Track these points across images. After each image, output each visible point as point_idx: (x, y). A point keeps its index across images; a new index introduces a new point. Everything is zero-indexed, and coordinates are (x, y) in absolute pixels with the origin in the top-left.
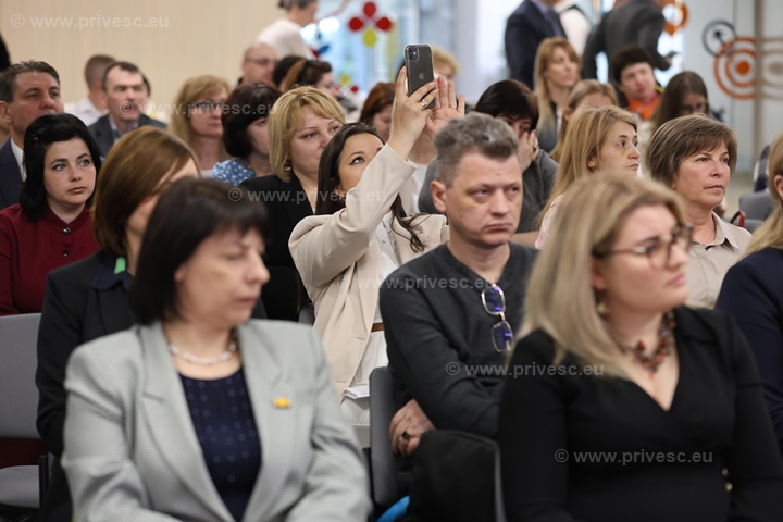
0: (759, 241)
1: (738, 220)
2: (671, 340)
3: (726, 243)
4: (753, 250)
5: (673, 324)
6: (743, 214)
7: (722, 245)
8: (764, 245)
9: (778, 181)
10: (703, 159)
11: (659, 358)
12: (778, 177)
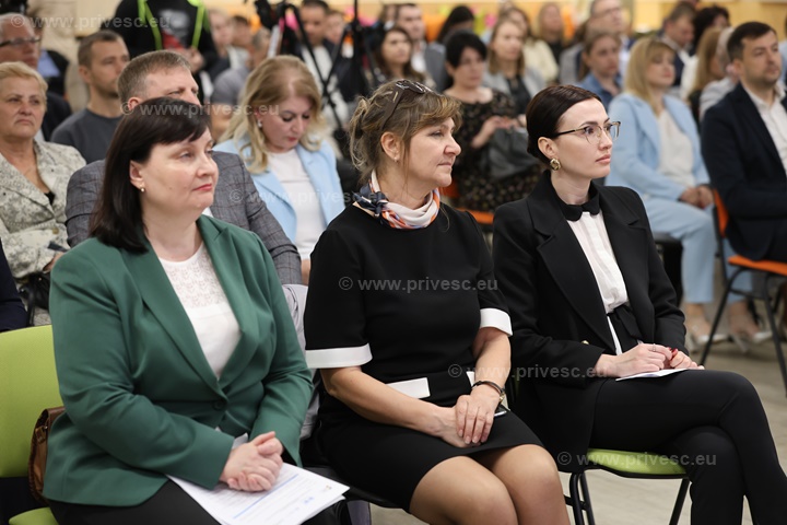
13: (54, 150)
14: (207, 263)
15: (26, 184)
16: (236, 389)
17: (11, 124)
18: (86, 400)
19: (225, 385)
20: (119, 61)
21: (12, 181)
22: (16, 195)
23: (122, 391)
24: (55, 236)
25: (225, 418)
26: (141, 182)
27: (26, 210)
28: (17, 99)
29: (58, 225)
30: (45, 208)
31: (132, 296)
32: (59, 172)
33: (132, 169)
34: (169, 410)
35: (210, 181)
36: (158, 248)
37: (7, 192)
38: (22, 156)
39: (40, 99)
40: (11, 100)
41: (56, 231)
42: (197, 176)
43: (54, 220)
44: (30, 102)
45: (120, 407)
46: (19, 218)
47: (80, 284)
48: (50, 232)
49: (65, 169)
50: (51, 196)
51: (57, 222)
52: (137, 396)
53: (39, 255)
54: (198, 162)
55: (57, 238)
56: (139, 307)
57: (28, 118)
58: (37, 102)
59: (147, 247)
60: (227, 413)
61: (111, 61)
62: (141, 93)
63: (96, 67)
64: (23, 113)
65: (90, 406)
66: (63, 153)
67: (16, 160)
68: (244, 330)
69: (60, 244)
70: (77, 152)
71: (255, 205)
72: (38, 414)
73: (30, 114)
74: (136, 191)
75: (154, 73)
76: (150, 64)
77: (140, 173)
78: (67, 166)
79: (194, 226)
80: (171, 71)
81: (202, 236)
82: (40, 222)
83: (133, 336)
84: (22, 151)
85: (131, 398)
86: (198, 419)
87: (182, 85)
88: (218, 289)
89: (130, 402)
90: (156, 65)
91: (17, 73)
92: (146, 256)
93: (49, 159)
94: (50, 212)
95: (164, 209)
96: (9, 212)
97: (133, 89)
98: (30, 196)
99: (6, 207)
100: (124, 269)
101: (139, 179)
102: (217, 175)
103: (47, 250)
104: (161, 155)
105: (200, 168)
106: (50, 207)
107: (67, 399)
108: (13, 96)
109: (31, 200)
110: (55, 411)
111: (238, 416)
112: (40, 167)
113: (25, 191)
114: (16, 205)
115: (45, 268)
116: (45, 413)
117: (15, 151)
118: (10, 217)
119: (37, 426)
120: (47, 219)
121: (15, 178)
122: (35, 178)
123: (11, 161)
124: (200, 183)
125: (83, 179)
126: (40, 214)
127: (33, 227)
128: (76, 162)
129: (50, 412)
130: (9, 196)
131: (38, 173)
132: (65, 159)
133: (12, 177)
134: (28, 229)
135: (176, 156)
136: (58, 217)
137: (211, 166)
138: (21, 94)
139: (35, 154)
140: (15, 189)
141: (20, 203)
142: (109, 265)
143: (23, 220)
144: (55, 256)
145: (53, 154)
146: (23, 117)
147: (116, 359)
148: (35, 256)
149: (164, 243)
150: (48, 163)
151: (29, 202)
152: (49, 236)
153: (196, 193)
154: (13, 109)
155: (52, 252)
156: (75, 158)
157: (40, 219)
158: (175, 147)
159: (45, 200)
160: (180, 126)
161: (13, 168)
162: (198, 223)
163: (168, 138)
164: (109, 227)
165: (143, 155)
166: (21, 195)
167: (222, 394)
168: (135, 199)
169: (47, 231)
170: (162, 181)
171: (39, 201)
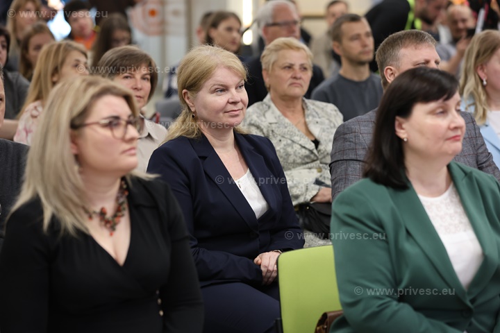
0: (173, 133)
1: (156, 119)
2: (125, 206)
3: (149, 136)
4: (170, 139)
5: (127, 193)
6: (159, 114)
7: (146, 137)
8: (177, 135)
9: (185, 93)
10: (127, 77)
11: (116, 219)
12: (184, 91)
13: (318, 107)
14: (456, 199)
15: (297, 133)
16: (480, 301)
17: (286, 86)
18: (360, 307)
19: (472, 297)
20: (363, 37)
21: (286, 130)
22: (289, 142)
23: (388, 299)
24: (319, 174)
25: (471, 324)
26: (404, 134)
27: (297, 153)
28: (290, 67)
29: (321, 165)
30: (311, 152)
31: (397, 225)
32: (322, 123)
33: (397, 123)
34: (428, 316)
35: (459, 133)
36: (417, 187)
37: (282, 139)
38: (293, 111)
39: (307, 67)
40: (285, 68)
41: (320, 170)
42: (449, 128)
43: (318, 162)
44: (300, 69)
45: (388, 312)
46: (291, 159)
47: (356, 214)
48: (315, 171)
49: (327, 122)
50: (317, 143)
51: (321, 163)
52: (401, 304)
53: (307, 189)
54: (450, 117)
55: (321, 176)
56: (403, 234)
57: (298, 81)
58: (305, 69)
59: (409, 185)
60: (473, 320)
61: (357, 37)
62: (394, 63)
63: (346, 42)
64: (295, 78)
65: (364, 311)
66: (325, 109)
67: (289, 114)
68: (487, 253)
69: (323, 181)
70: (336, 108)
71: (484, 155)
72: (319, 316)
73: (300, 78)
74: (400, 140)
75: (406, 47)
76: (403, 40)
77: (404, 126)
78: (328, 119)
79: (445, 170)
80: (420, 46)
81: (452, 177)
82: (307, 163)
83: (397, 257)
84: (294, 107)
85: (397, 305)
86: (451, 324)
87: (427, 58)
88: (465, 220)
89: (396, 308)
90: (407, 42)
91: (289, 47)
92: (408, 193)
93: (314, 113)
94: (315, 155)
95: (422, 155)
96: (284, 155)
97: (389, 60)
98: (300, 143)
99: (282, 151)
100: (391, 203)
101: (402, 131)
102: (464, 129)
103: (313, 185)
104: (421, 112)
105: (452, 122)
106: (315, 151)
107: (346, 305)
108: (287, 65)
109: (300, 145)
110: (333, 314)
111: (482, 323)
112: (307, 120)
113: (296, 138)
114: (289, 149)
115: (312, 200)
116: (325, 315)
117: (288, 107)
118: (284, 159)
119: (318, 325)
120: (313, 161)
121: (288, 128)
122: (303, 128)
123: (284, 114)
124: (452, 134)
125: (346, 130)
126: (307, 157)
127: (302, 167)
128: (335, 116)
129: (329, 315)
130: (284, 142)
131: (306, 125)
132: (327, 113)
133: (286, 127)
134: (298, 168)
135: (432, 113)
136: (321, 159)
137: (460, 121)
138: (293, 62)
139: (303, 109)
140: (288, 137)
141: (292, 148)
142: (379, 200)
143: (294, 161)
144: (319, 190)
145: (317, 110)
146: (295, 81)
147: (384, 274)
148: (304, 189)
149: (422, 182)
150: (314, 116)
151: (299, 147)
152: (314, 174)
153: (448, 142)
154: (287, 75)
155: (317, 187)
156: (334, 113)
157: (308, 160)
158: (432, 105)
159: (312, 146)
160: (435, 89)
161: (287, 120)
162: (449, 167)
163: (426, 99)
164: (379, 169)
165: (406, 112)
166: (293, 142)
167: (469, 303)
168: (399, 147)
169: (313, 170)
170: (421, 132)
171: (307, 146)
